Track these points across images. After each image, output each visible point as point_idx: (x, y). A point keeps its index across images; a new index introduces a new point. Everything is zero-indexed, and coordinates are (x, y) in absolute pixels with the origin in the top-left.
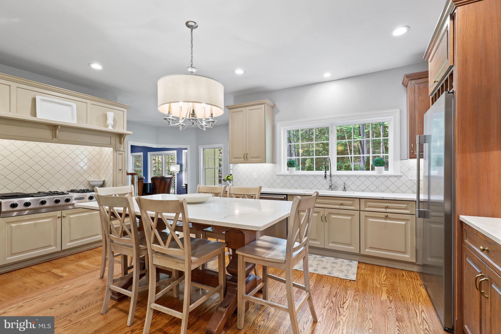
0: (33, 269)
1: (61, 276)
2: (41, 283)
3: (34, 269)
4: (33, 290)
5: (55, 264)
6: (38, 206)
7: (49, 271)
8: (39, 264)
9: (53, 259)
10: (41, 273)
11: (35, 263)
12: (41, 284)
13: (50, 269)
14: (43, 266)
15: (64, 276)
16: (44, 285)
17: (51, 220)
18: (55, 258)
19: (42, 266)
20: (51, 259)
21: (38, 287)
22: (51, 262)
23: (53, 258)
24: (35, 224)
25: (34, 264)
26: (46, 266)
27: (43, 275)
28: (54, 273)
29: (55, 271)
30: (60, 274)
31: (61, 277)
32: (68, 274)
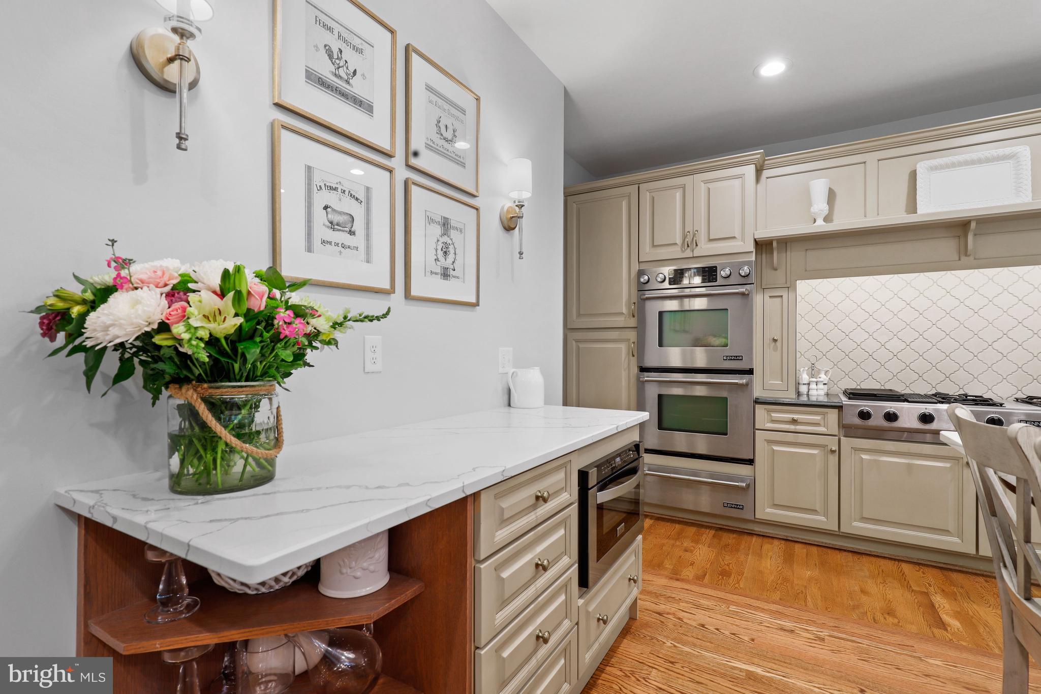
0: (899, 571)
1: (943, 622)
2: (890, 612)
3: (901, 572)
4: (865, 618)
5: (952, 583)
6: (916, 424)
7: (927, 594)
8: (919, 564)
9: (957, 568)
10: (909, 587)
11: (912, 558)
12: (888, 614)
13: (932, 589)
14: (924, 573)
15: (949, 629)
16: (892, 620)
18: (961, 569)
19: (922, 572)
20: (951, 567)
21: (879, 616)
22: (946, 573)
23: (956, 566)
24: (909, 466)
25: (908, 560)
26: (931, 577)
27: (908, 595)
28: (932, 606)
29: (939, 600)
30: (946, 618)
31: (943, 625)
32: (961, 629)
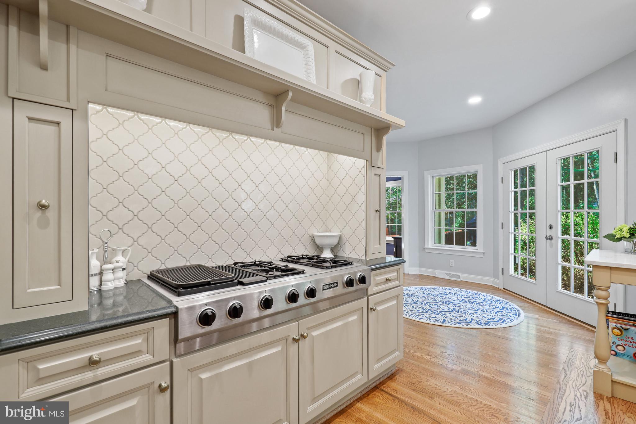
17: (279, 348)
